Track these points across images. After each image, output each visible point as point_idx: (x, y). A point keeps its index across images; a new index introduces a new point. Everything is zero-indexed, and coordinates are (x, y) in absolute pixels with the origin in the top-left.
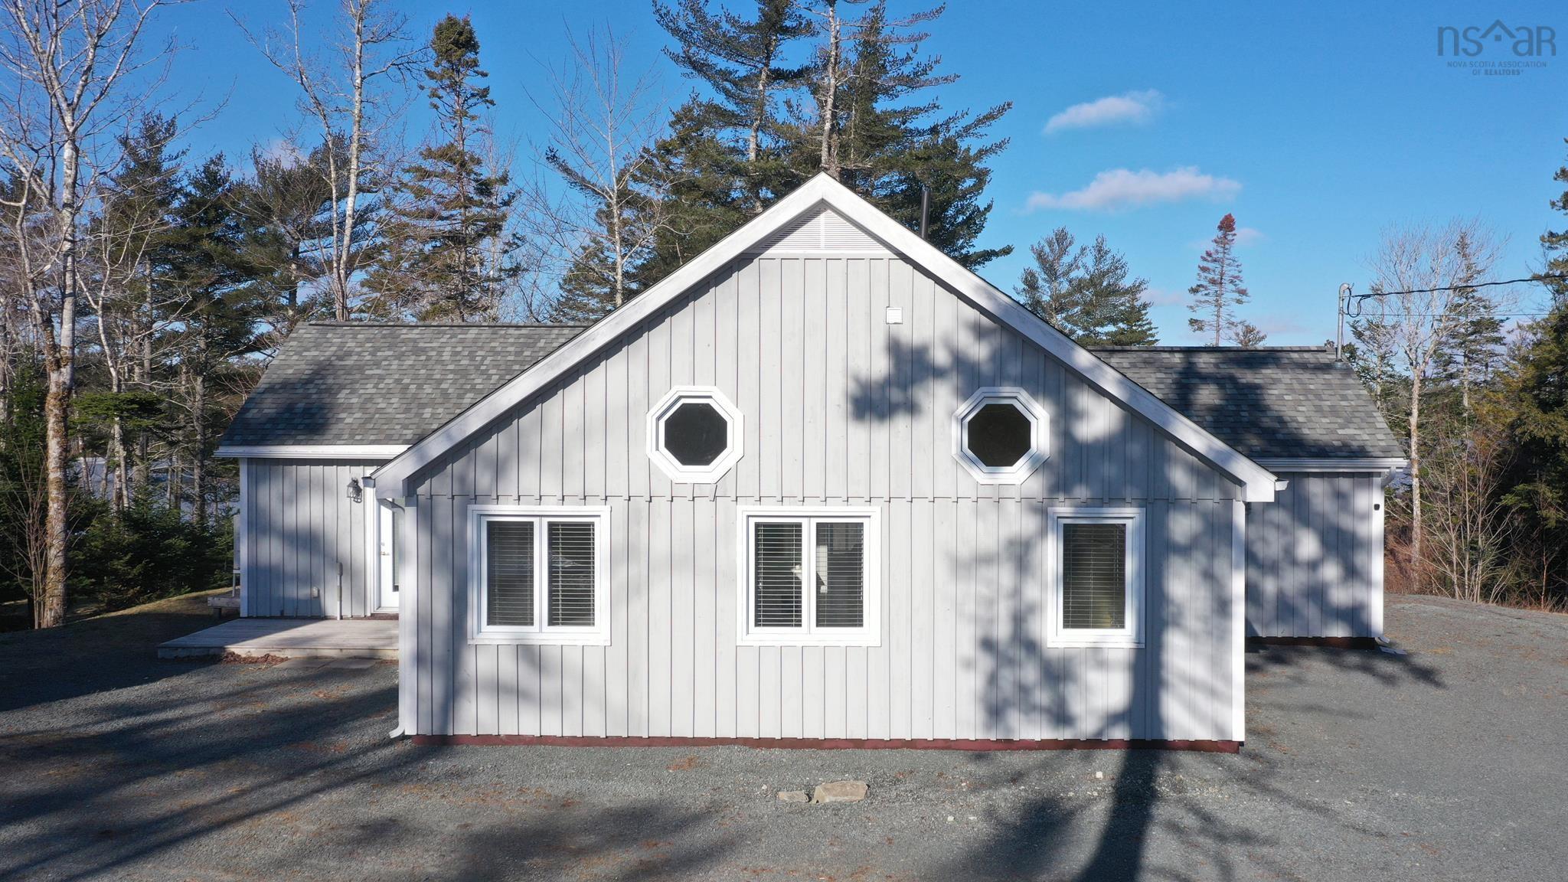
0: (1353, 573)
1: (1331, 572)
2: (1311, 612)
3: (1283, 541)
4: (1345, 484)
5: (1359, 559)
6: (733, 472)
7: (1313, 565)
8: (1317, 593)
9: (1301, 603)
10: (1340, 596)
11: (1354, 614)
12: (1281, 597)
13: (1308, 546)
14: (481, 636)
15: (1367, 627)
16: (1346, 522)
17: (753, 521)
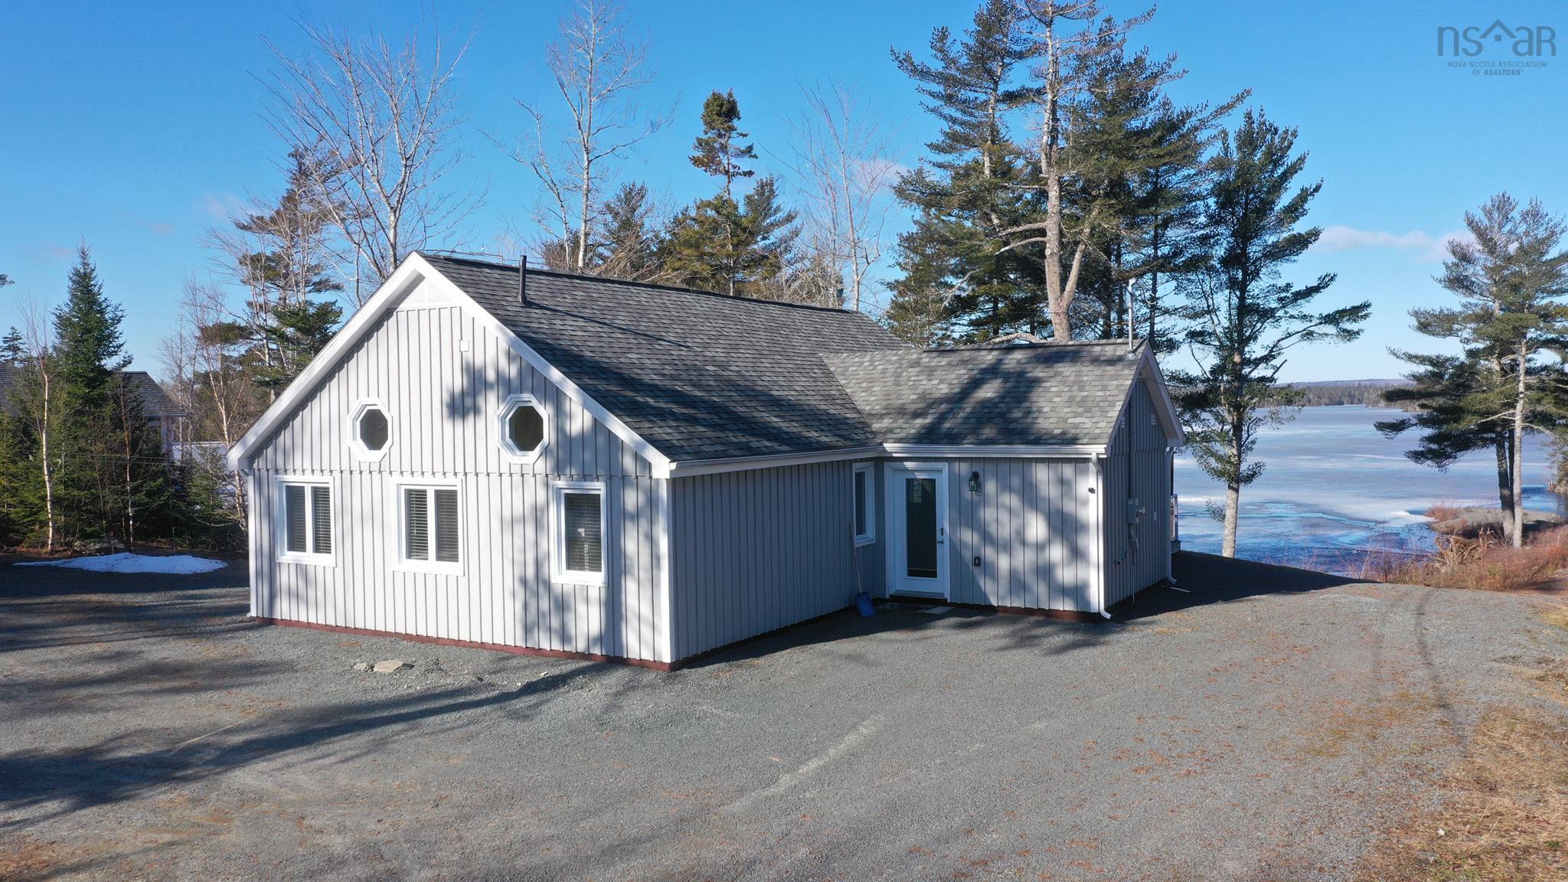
0: (1077, 554)
1: (1057, 553)
2: (1042, 589)
3: (1016, 523)
4: (1068, 471)
5: (1081, 542)
6: (387, 456)
7: (1040, 547)
8: (1045, 571)
9: (1031, 580)
10: (1066, 575)
11: (1078, 592)
12: (1013, 574)
13: (1037, 528)
14: (283, 557)
15: (1087, 603)
16: (1069, 507)
17: (403, 488)
